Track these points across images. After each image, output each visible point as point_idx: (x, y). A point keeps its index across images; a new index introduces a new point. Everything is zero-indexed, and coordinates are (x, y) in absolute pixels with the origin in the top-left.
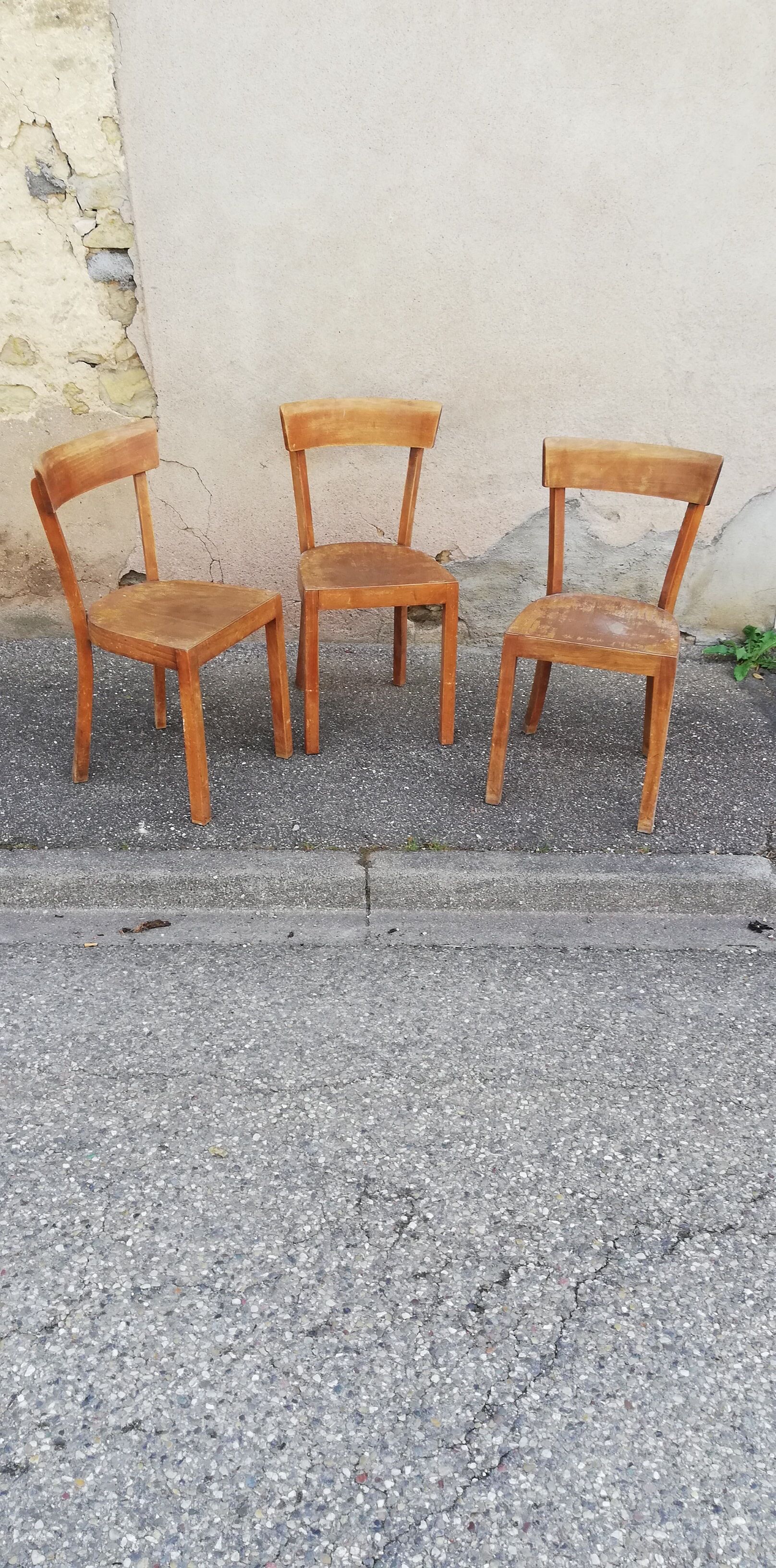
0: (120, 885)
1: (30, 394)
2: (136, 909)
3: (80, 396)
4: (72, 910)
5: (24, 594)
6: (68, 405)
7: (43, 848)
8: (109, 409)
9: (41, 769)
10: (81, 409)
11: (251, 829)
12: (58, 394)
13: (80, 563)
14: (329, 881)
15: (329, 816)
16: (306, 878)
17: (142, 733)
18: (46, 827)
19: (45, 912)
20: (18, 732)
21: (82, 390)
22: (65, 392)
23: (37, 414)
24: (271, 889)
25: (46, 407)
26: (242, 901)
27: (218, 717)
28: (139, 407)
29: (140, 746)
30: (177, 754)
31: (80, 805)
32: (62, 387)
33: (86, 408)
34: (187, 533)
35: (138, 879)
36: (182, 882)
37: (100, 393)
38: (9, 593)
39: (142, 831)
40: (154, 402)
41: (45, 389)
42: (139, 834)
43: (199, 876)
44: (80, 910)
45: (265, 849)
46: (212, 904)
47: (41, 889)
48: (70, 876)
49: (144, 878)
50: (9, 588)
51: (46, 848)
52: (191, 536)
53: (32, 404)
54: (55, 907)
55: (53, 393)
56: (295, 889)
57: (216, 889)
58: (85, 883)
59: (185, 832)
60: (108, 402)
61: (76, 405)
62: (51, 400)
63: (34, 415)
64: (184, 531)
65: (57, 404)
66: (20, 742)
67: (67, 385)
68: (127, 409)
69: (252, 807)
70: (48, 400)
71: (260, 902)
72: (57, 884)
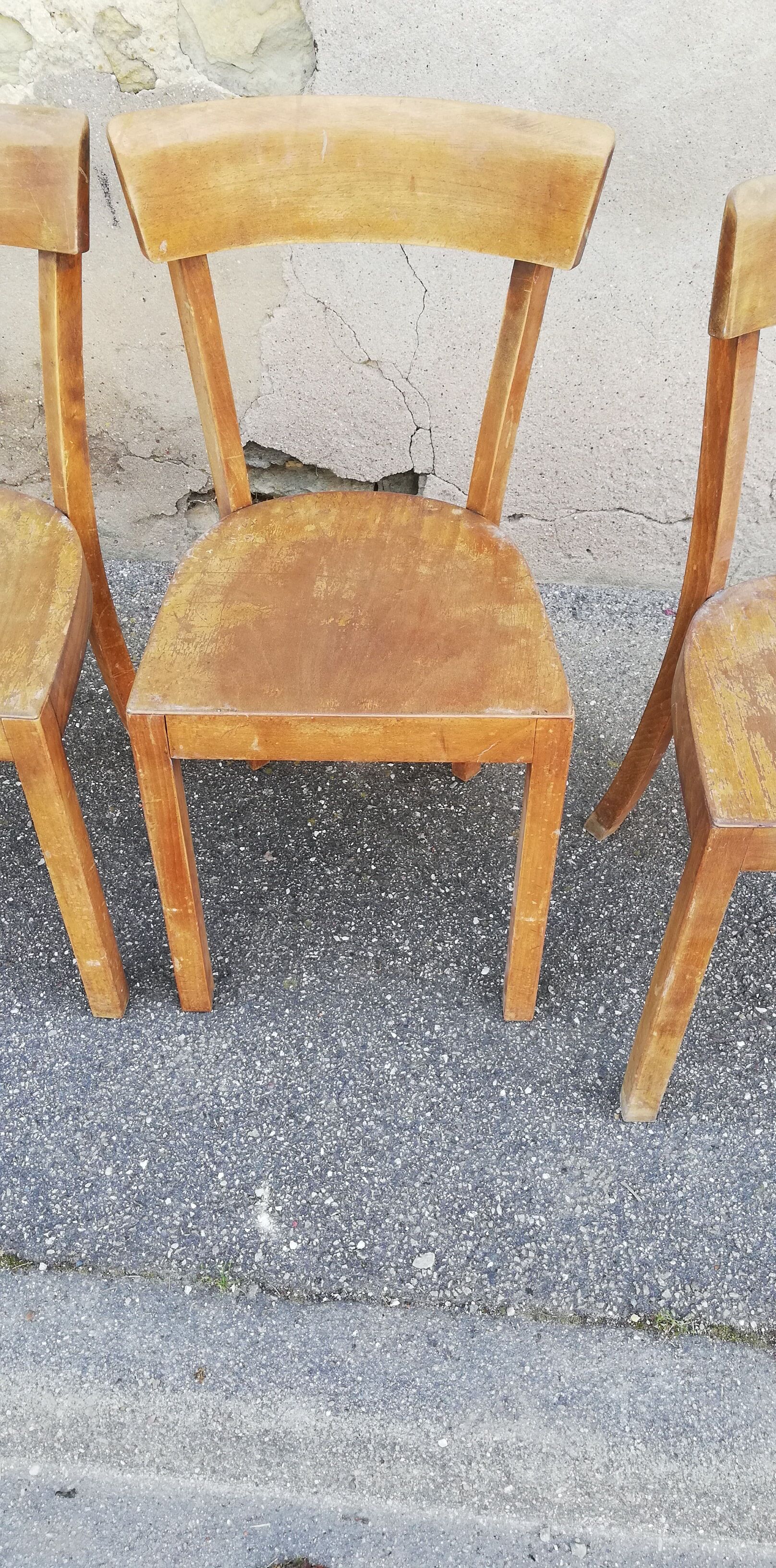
0: (211, 1434)
1: (14, 36)
2: (246, 1488)
3: (134, 44)
4: (95, 1472)
5: (42, 479)
6: (107, 68)
7: (36, 1264)
8: (201, 79)
9: (50, 967)
10: (136, 78)
11: (522, 1236)
12: (80, 38)
13: (148, 423)
14: (732, 1480)
15: (700, 1193)
16: (674, 1466)
17: (268, 857)
18: (46, 1184)
19: (34, 1470)
20: (14, 836)
21: (138, 28)
22: (97, 32)
23: (37, 90)
24: (583, 1483)
25: (57, 71)
26: (506, 1498)
27: (422, 806)
28: (271, 74)
29: (261, 896)
30: (339, 931)
31: (126, 1110)
32: (92, 20)
33: (148, 75)
34: (367, 371)
35: (253, 1425)
36: (360, 1443)
37: (182, 36)
38: (14, 476)
39: (265, 1222)
40: (308, 61)
41: (50, 23)
42: (256, 1234)
43: (399, 1431)
44: (115, 1474)
45: (557, 1318)
46: (431, 1496)
47: (24, 1422)
48: (91, 1400)
49: (266, 1424)
50: (11, 468)
51: (43, 1267)
52: (376, 376)
53: (25, 65)
54: (56, 1460)
55: (71, 36)
56: (643, 1488)
57: (444, 1466)
58: (127, 1418)
59: (363, 1233)
60: (199, 60)
61: (126, 67)
62: (68, 54)
63: (29, 91)
64: (363, 368)
65: (81, 64)
66: (16, 872)
67: (102, 15)
68: (244, 79)
69: (519, 1146)
70: (59, 53)
71: (551, 1505)
72: (60, 1413)
